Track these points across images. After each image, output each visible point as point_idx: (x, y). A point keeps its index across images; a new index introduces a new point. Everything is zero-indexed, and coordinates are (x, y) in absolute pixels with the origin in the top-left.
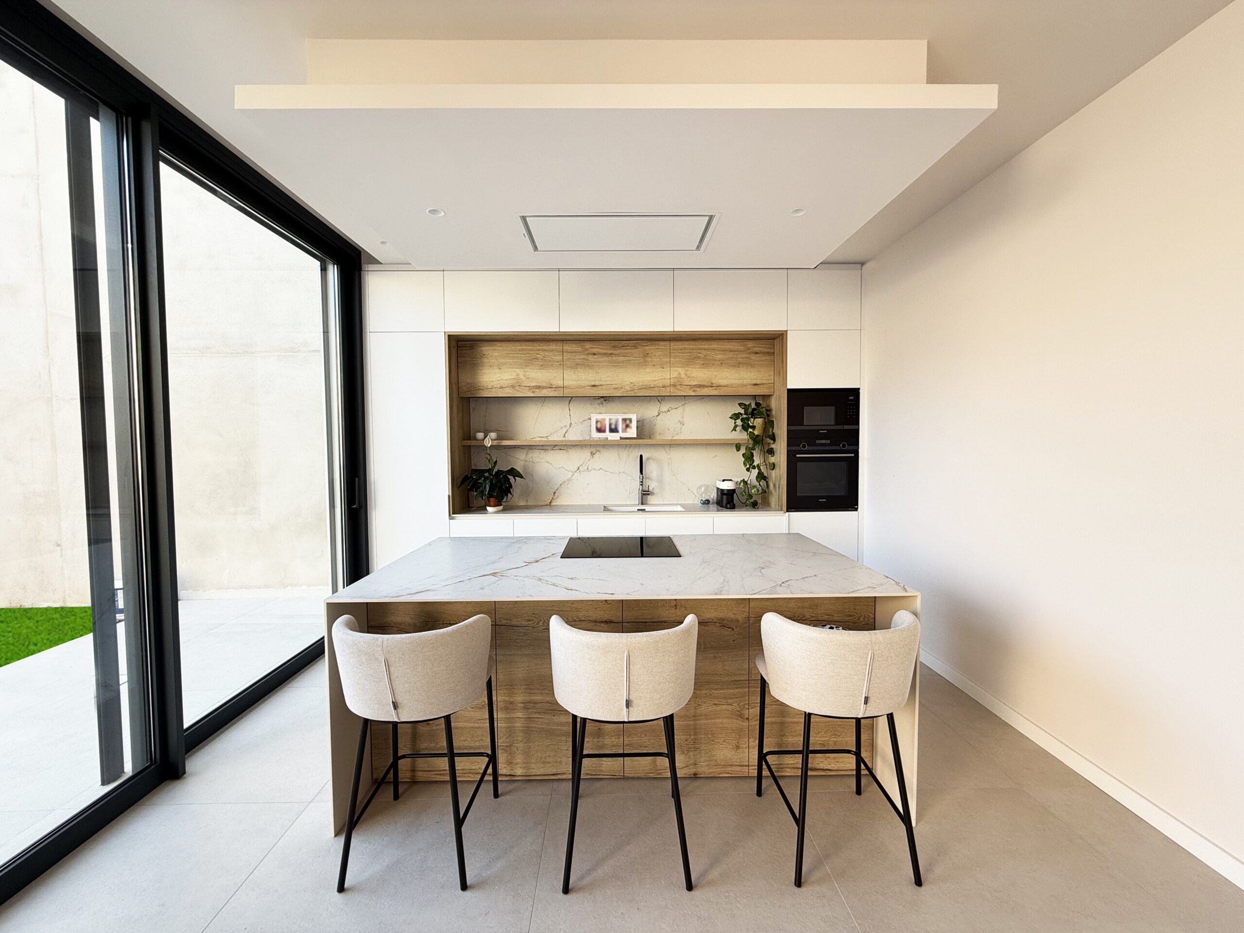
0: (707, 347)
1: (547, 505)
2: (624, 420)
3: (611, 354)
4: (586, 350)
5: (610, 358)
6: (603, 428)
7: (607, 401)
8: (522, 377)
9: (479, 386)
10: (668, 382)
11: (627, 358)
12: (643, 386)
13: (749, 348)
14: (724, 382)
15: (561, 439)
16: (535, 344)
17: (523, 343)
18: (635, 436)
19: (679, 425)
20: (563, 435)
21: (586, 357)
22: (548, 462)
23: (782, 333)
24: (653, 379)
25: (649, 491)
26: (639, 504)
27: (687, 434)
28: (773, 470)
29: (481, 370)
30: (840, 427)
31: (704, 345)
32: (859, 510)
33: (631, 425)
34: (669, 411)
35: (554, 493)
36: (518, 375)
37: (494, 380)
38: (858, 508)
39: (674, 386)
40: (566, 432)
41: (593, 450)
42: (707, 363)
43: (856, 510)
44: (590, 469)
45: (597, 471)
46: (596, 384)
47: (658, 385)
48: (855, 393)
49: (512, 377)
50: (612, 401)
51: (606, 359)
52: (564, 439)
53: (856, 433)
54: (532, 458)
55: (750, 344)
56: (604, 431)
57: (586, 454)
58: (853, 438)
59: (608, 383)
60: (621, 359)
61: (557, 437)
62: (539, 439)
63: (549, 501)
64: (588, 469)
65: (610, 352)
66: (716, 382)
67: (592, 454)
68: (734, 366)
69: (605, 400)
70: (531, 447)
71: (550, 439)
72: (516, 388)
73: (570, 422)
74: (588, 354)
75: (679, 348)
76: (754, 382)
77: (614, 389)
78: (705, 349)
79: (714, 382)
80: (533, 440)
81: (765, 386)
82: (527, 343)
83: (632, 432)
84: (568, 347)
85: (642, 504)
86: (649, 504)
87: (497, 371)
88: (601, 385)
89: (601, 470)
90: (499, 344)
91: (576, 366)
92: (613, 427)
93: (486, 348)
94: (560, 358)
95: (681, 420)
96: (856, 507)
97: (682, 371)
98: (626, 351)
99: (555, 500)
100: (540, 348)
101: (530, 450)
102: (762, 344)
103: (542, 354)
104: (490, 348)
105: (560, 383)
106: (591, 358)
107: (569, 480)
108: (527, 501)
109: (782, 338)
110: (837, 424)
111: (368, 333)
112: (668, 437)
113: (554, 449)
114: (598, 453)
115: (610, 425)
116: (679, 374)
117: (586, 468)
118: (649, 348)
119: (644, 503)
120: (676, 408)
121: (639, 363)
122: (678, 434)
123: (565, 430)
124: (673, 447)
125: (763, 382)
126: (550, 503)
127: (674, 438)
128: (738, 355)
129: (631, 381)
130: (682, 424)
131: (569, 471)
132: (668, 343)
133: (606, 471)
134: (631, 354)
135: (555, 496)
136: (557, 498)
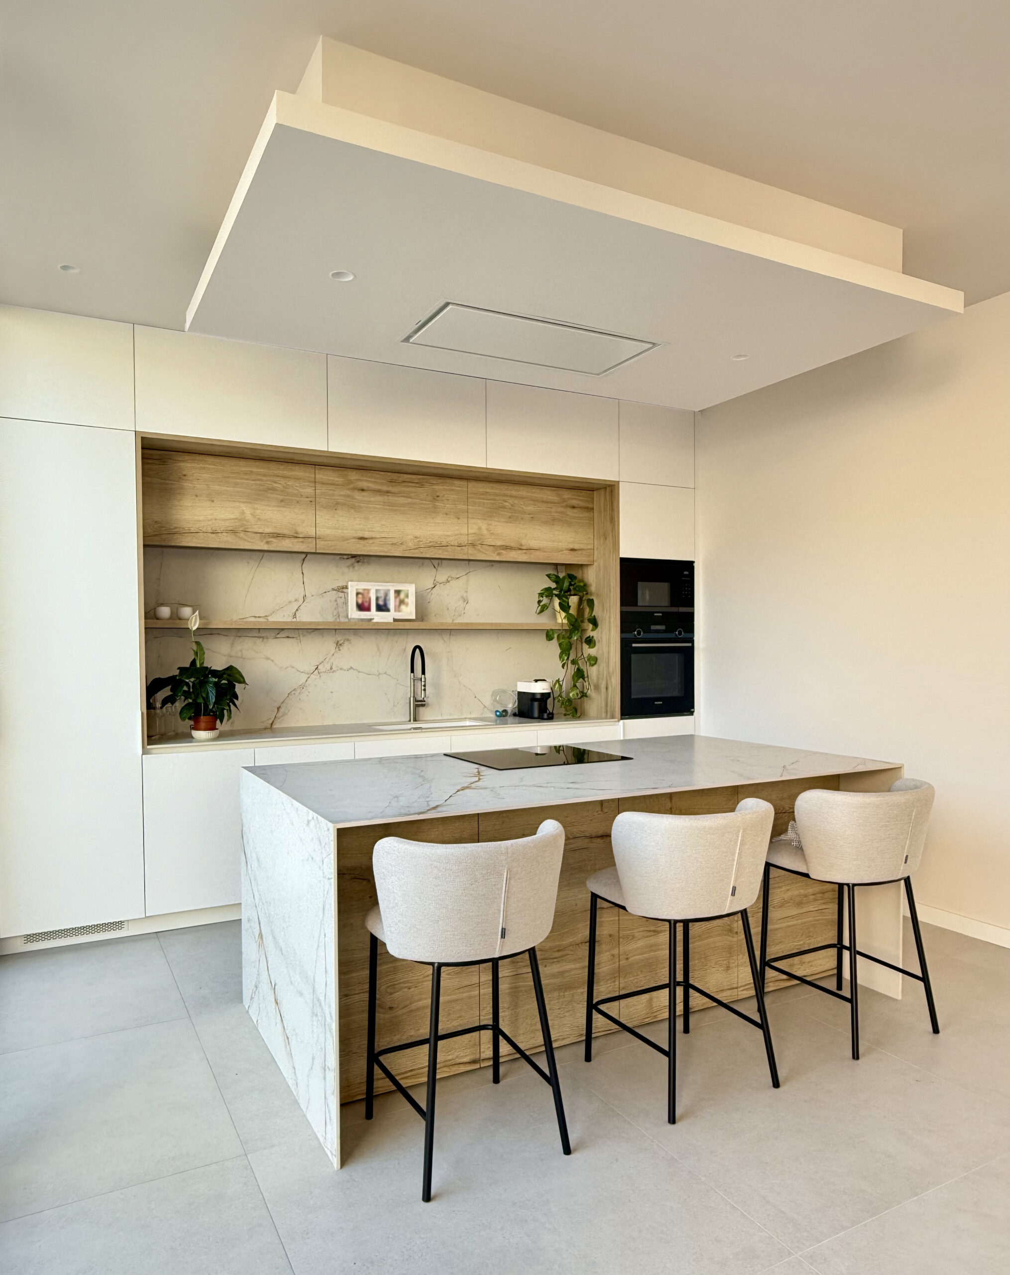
0: (514, 493)
1: (266, 729)
2: (398, 592)
3: (388, 492)
4: (351, 482)
5: (386, 497)
6: (366, 605)
7: (360, 564)
8: (248, 516)
9: (176, 528)
10: (464, 540)
11: (409, 500)
12: (432, 544)
13: (564, 501)
14: (534, 544)
15: (290, 619)
16: (272, 465)
17: (251, 463)
18: (414, 617)
19: (461, 602)
20: (291, 615)
21: (348, 492)
22: (268, 658)
23: (612, 484)
24: (446, 533)
25: (424, 701)
26: (410, 721)
27: (473, 615)
28: (593, 665)
29: (179, 500)
30: (674, 609)
31: (511, 490)
32: (695, 713)
33: (406, 600)
34: (446, 581)
35: (278, 708)
36: (243, 513)
37: (201, 518)
38: (694, 711)
39: (473, 545)
40: (297, 610)
41: (339, 638)
42: (514, 517)
43: (692, 713)
44: (334, 668)
45: (346, 672)
46: (366, 536)
47: (452, 543)
48: (689, 566)
49: (232, 516)
50: (369, 563)
51: (379, 498)
52: (295, 620)
53: (691, 617)
54: (240, 650)
55: (566, 495)
56: (368, 609)
57: (326, 645)
58: (687, 622)
60: (402, 500)
61: (282, 617)
62: (253, 619)
63: (270, 722)
64: (331, 668)
65: (385, 488)
66: (526, 542)
67: (338, 645)
68: (546, 523)
69: (358, 562)
70: (239, 632)
71: (271, 619)
72: (238, 534)
73: (303, 594)
74: (354, 489)
75: (479, 492)
76: (571, 546)
77: (393, 544)
78: (511, 496)
79: (524, 542)
80: (244, 620)
81: (584, 552)
82: (258, 463)
83: (409, 611)
84: (323, 475)
85: (415, 720)
87: (208, 503)
88: (372, 538)
89: (352, 670)
90: (211, 459)
91: (335, 506)
92: (381, 603)
93: (189, 465)
94: (309, 491)
95: (465, 595)
96: (693, 710)
97: (483, 525)
98: (408, 489)
99: (279, 721)
100: (279, 473)
101: (237, 638)
102: (579, 496)
103: (283, 482)
104: (195, 465)
105: (311, 532)
106: (358, 495)
107: (302, 687)
109: (612, 491)
110: (672, 605)
112: (447, 620)
113: (278, 636)
114: (346, 643)
115: (377, 599)
116: (480, 529)
117: (329, 668)
118: (441, 488)
119: (417, 719)
120: (457, 578)
121: (427, 508)
122: (460, 615)
123: (295, 606)
124: (453, 635)
125: (582, 546)
126: (272, 724)
127: (456, 621)
128: (551, 508)
129: (417, 534)
130: (466, 601)
131: (302, 672)
132: (464, 484)
133: (359, 672)
134: (416, 494)
135: (280, 714)
136: (282, 716)
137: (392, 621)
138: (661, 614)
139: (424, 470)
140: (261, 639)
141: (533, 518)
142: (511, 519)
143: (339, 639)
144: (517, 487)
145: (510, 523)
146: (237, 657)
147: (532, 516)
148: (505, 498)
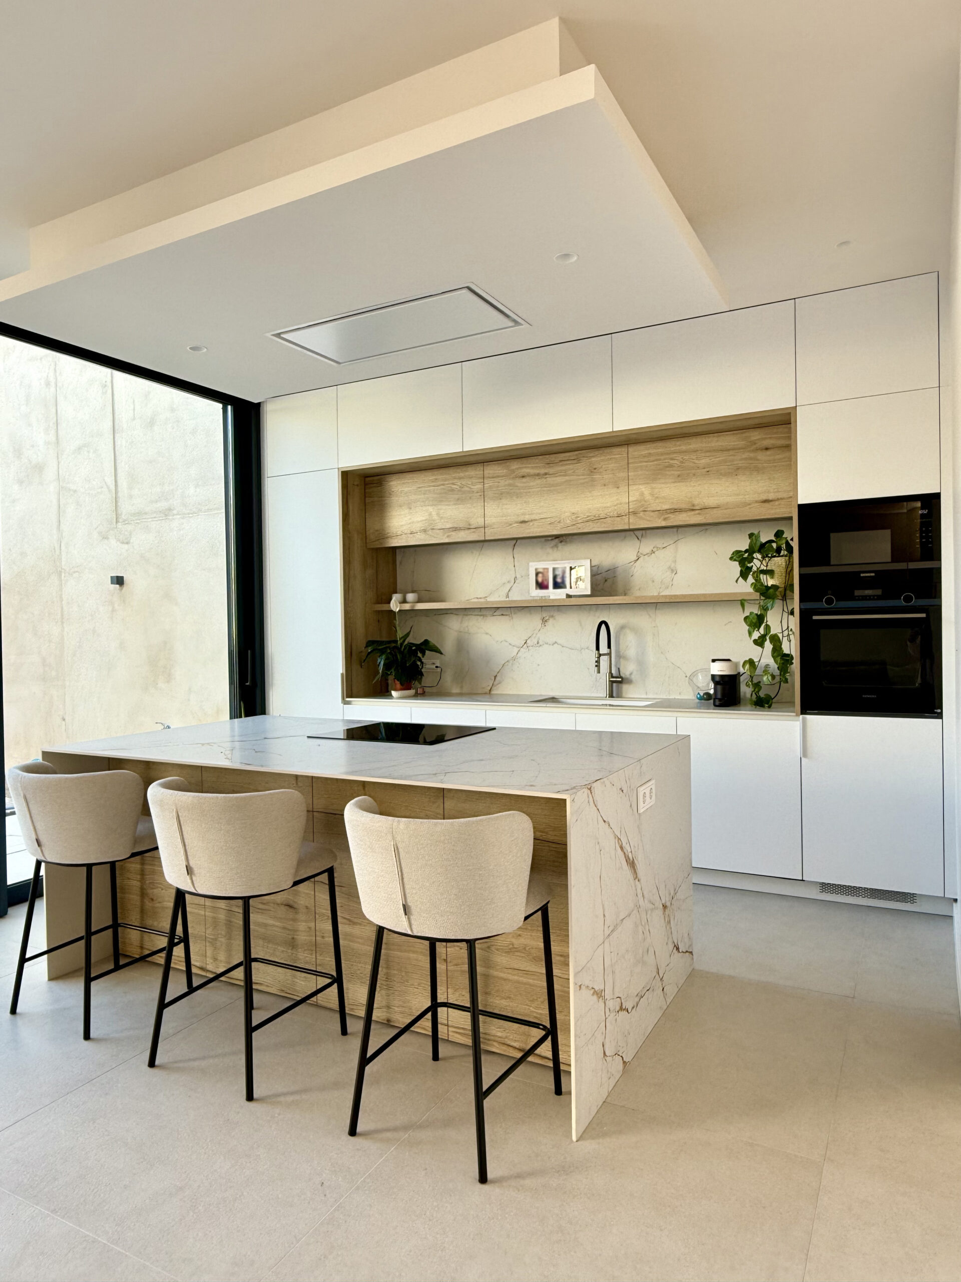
0: (684, 448)
1: (486, 693)
3: (546, 474)
4: (513, 471)
5: (545, 480)
6: (545, 583)
7: (563, 543)
8: (435, 517)
9: (388, 533)
10: (624, 509)
11: (567, 478)
12: (590, 518)
14: (711, 502)
15: (504, 599)
16: (451, 470)
17: (436, 471)
18: (589, 593)
19: (669, 573)
20: (505, 595)
21: (511, 481)
22: (487, 634)
23: (789, 411)
24: (605, 505)
25: (624, 678)
26: (607, 697)
27: (681, 587)
30: (901, 566)
31: (680, 446)
32: (944, 716)
33: (583, 576)
34: (653, 552)
35: (495, 677)
36: (431, 514)
37: (404, 523)
38: (942, 713)
39: (635, 513)
40: (509, 591)
41: (544, 614)
42: (684, 475)
43: (939, 716)
44: (541, 643)
45: (551, 646)
46: (526, 520)
47: (611, 514)
48: (930, 503)
49: (424, 518)
50: (571, 542)
51: (538, 481)
52: (507, 599)
53: (936, 575)
54: (467, 627)
55: (755, 435)
56: (546, 587)
57: (532, 622)
58: (931, 583)
59: (542, 516)
60: (559, 479)
61: (498, 598)
62: (476, 600)
63: (489, 688)
64: (538, 643)
65: (543, 471)
66: (699, 502)
67: (544, 621)
68: (726, 475)
70: (466, 612)
71: (488, 599)
72: (429, 533)
73: (514, 576)
74: (516, 477)
75: (642, 455)
76: (764, 497)
77: (550, 524)
78: (681, 452)
79: (696, 502)
80: (470, 601)
81: (783, 502)
82: (442, 471)
83: (583, 587)
84: (491, 470)
85: (611, 696)
86: (624, 698)
88: (532, 521)
89: (556, 644)
90: (407, 475)
91: (500, 496)
92: (558, 580)
93: (393, 483)
94: (480, 486)
95: (673, 565)
96: (939, 711)
97: (646, 489)
98: (564, 468)
99: (495, 688)
100: (457, 475)
101: (465, 617)
103: (459, 482)
104: (398, 482)
105: (480, 522)
106: (519, 483)
107: (514, 659)
108: (462, 687)
109: (789, 421)
110: (895, 560)
111: (266, 479)
112: (652, 592)
113: (495, 614)
114: (551, 619)
115: (555, 577)
116: (642, 494)
117: (536, 642)
118: (598, 459)
119: (616, 695)
120: (664, 548)
121: (584, 483)
122: (668, 588)
123: (508, 587)
124: (659, 609)
125: (780, 495)
126: (490, 690)
127: (661, 594)
128: (734, 455)
129: (573, 511)
130: (674, 571)
131: (514, 646)
132: (623, 450)
133: (563, 647)
134: (572, 471)
135: (496, 683)
136: (498, 684)
137: (565, 598)
138: (873, 574)
139: (580, 445)
140: (482, 617)
141: (708, 472)
142: (680, 478)
143: (544, 616)
144: (687, 441)
145: (679, 482)
146: (465, 632)
147: (708, 470)
148: (672, 456)
